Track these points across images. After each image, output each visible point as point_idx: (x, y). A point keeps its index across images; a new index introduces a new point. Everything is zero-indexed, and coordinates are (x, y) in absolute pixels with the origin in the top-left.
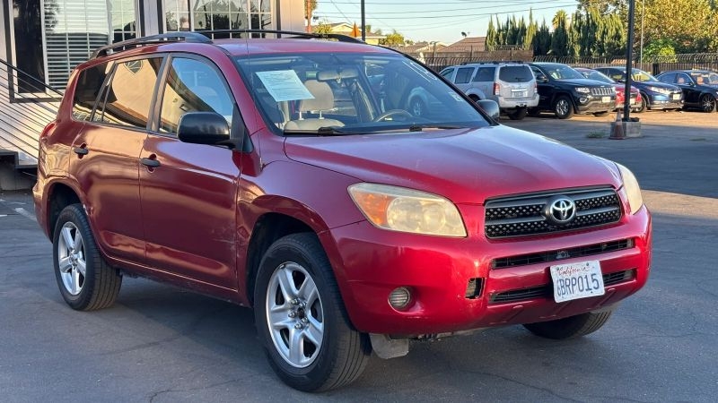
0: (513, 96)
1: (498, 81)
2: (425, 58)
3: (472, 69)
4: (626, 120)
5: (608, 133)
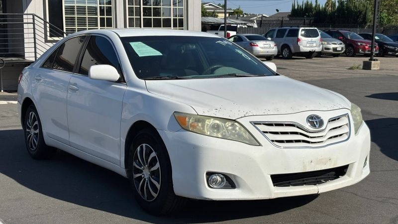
0: (308, 45)
1: (300, 36)
2: (257, 24)
3: (286, 30)
4: (371, 60)
5: (361, 67)
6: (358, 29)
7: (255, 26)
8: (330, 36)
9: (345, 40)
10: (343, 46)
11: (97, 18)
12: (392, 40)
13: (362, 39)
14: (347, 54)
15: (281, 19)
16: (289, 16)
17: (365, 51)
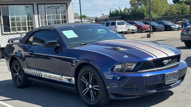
1: (117, 25)
2: (95, 21)
3: (110, 23)
4: (150, 33)
5: (146, 37)
6: (142, 20)
7: (94, 22)
8: (130, 24)
9: (137, 26)
10: (136, 28)
11: (26, 22)
12: (157, 24)
13: (144, 25)
14: (138, 32)
15: (105, 18)
16: (109, 17)
17: (146, 30)
